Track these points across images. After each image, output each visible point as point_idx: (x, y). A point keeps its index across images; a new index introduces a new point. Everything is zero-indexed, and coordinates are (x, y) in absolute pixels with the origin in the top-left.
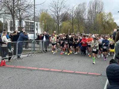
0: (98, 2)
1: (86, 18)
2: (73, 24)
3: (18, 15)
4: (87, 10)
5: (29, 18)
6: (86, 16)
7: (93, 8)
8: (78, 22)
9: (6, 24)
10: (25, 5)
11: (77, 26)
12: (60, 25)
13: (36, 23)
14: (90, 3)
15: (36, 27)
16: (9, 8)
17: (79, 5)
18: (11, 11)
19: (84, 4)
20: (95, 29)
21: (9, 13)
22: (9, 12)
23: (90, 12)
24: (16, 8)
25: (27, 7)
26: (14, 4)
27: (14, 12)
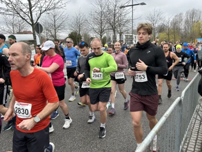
0: (196, 12)
1: (183, 28)
2: (168, 35)
3: (119, 30)
4: (184, 20)
5: (129, 32)
6: (182, 26)
7: (190, 17)
8: (174, 33)
9: (110, 39)
10: (124, 21)
11: (173, 36)
12: (156, 36)
13: (134, 36)
14: (187, 13)
15: (134, 39)
16: (111, 24)
17: (176, 16)
18: (112, 27)
19: (181, 14)
20: (191, 38)
21: (111, 29)
22: (111, 27)
23: (187, 22)
24: (117, 24)
25: (126, 22)
26: (115, 20)
27: (115, 27)
